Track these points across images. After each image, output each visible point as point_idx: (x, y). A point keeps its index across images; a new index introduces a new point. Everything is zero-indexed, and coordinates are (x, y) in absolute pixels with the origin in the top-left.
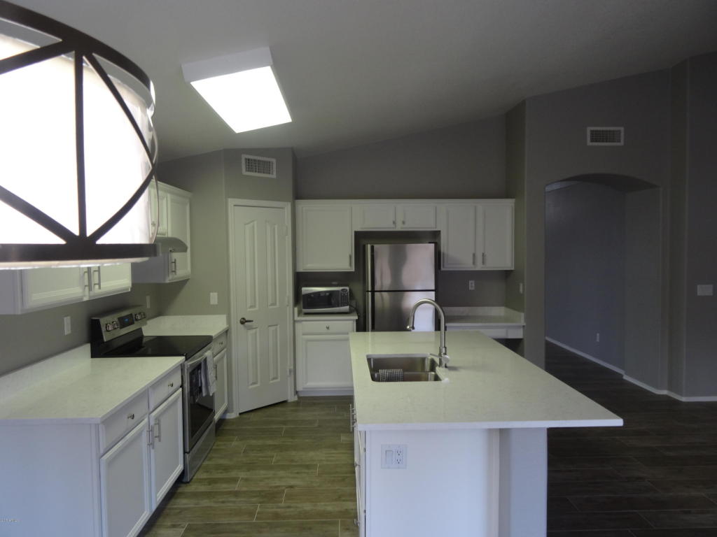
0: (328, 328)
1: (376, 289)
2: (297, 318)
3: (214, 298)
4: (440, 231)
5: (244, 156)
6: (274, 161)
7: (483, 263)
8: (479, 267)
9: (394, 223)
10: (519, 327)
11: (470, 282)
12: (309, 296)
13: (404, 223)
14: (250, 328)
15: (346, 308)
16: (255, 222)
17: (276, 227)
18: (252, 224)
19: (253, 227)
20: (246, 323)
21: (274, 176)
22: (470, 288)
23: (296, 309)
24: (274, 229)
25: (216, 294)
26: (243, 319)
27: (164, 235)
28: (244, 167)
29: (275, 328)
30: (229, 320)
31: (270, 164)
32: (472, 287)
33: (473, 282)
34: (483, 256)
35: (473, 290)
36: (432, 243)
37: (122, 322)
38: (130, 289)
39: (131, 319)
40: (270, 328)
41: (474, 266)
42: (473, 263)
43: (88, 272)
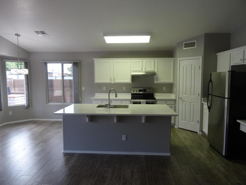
2: (203, 102)
14: (184, 101)
18: (186, 66)
21: (196, 47)
23: (202, 99)
24: (195, 67)
25: (176, 88)
28: (184, 47)
29: (193, 104)
30: (176, 97)
31: (194, 43)
36: (228, 71)
37: (140, 91)
38: (131, 83)
39: (145, 90)
40: (191, 103)
43: (111, 78)
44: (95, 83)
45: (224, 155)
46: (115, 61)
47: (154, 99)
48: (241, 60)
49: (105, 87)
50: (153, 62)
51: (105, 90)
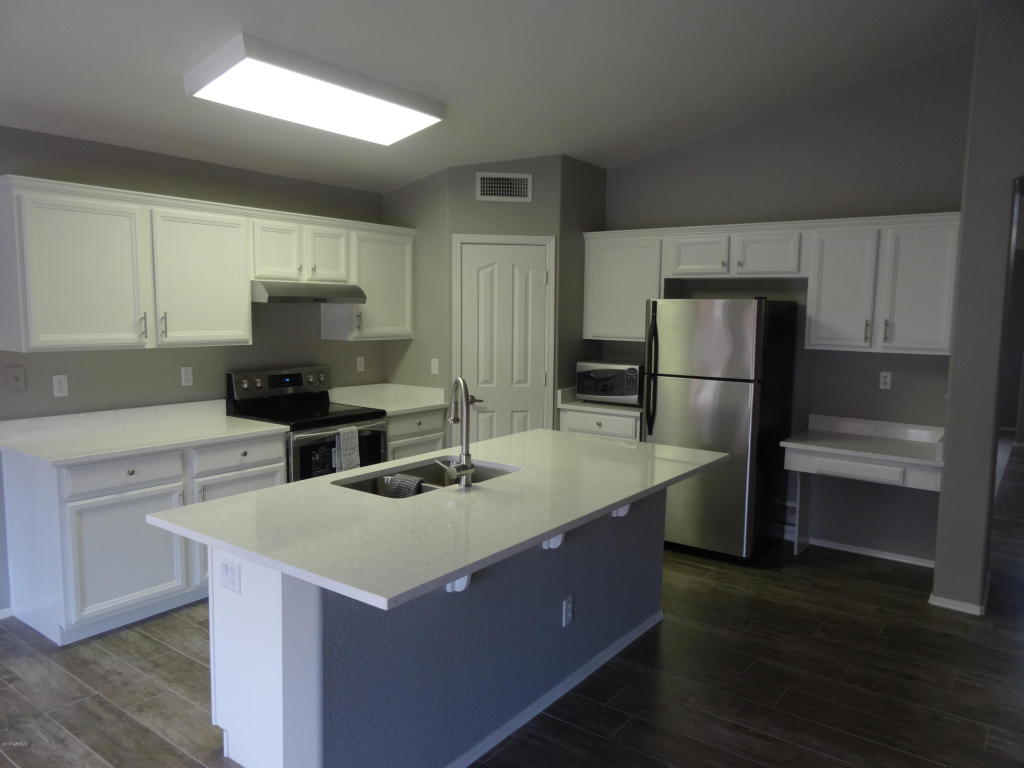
0: (599, 424)
1: (660, 372)
2: (560, 405)
3: (435, 366)
4: (806, 280)
5: (479, 175)
6: (529, 177)
7: (887, 339)
8: (879, 347)
9: (726, 265)
11: (883, 374)
12: (587, 375)
13: (740, 264)
14: (483, 411)
15: (634, 398)
16: (495, 265)
17: (531, 272)
18: (491, 268)
19: (492, 273)
20: (476, 403)
21: (529, 199)
22: (882, 387)
23: (559, 392)
24: (527, 276)
25: (437, 360)
26: (472, 396)
27: (346, 282)
28: (478, 190)
29: (522, 415)
31: (524, 181)
32: (885, 384)
33: (889, 375)
34: (887, 325)
35: (888, 391)
36: (756, 298)
37: (276, 381)
38: (250, 343)
39: (296, 379)
40: (514, 414)
41: (867, 344)
42: (866, 338)
43: (145, 318)
44: (24, 351)
45: (744, 555)
46: (159, 210)
47: (380, 414)
48: (723, 264)
49: (64, 378)
50: (343, 241)
51: (65, 394)
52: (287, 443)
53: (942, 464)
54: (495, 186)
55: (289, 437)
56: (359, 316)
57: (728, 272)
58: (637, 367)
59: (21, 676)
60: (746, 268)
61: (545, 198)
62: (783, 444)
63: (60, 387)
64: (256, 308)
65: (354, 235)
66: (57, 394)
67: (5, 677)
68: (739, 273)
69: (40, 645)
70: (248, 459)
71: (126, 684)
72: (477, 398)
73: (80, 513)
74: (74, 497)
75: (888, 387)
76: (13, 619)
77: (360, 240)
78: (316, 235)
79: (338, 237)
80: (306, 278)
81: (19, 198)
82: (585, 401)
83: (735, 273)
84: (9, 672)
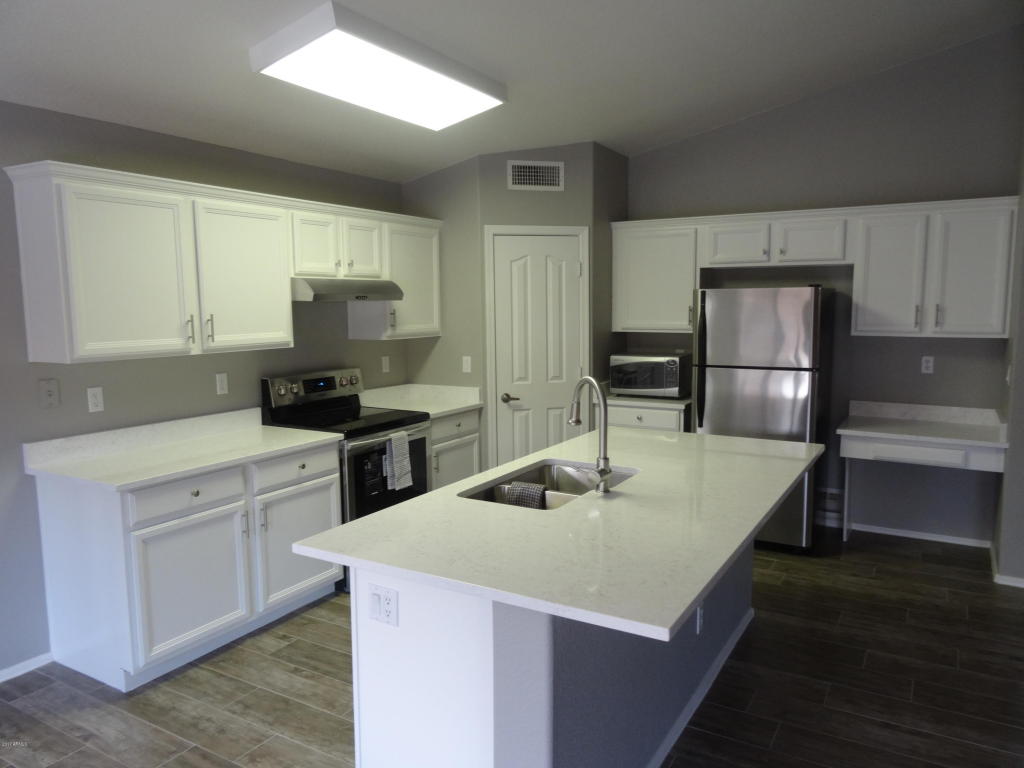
0: (639, 419)
1: (709, 362)
3: (467, 363)
4: (850, 268)
5: (511, 163)
6: (561, 165)
7: (937, 323)
8: (930, 331)
9: (767, 252)
10: (998, 450)
11: (925, 358)
12: (620, 369)
13: (782, 252)
14: (518, 409)
15: (674, 391)
16: (529, 258)
17: (564, 263)
18: (523, 260)
19: (525, 264)
20: (512, 402)
21: (561, 188)
22: (924, 371)
24: (560, 268)
25: (469, 358)
26: (507, 395)
27: (378, 277)
28: (510, 179)
29: (558, 412)
30: (483, 395)
31: (555, 170)
32: (927, 368)
33: (931, 359)
34: (938, 310)
35: (930, 375)
36: (811, 286)
37: (311, 386)
38: (292, 345)
39: (330, 383)
40: (550, 411)
41: (917, 329)
42: (916, 323)
43: (192, 321)
44: (68, 362)
45: (804, 545)
46: (201, 201)
47: (424, 417)
48: (765, 253)
49: (98, 391)
50: (375, 233)
51: (101, 408)
52: (341, 452)
53: (1006, 446)
54: (526, 175)
55: (343, 446)
56: (393, 314)
57: (769, 260)
58: (677, 359)
59: (95, 732)
60: (787, 257)
61: (577, 187)
62: (839, 431)
63: (95, 401)
64: (297, 307)
65: (386, 226)
66: (92, 409)
67: (78, 734)
68: (781, 261)
69: (102, 694)
70: (305, 472)
71: (222, 731)
72: (512, 396)
73: (146, 542)
74: (139, 525)
75: (931, 371)
76: (54, 665)
77: (392, 233)
78: (351, 227)
79: (371, 230)
80: (342, 274)
81: (58, 187)
82: (619, 395)
83: (776, 261)
84: (79, 728)
